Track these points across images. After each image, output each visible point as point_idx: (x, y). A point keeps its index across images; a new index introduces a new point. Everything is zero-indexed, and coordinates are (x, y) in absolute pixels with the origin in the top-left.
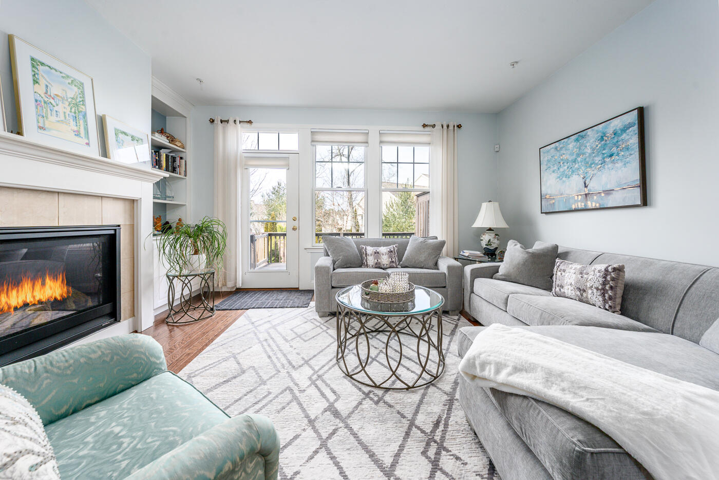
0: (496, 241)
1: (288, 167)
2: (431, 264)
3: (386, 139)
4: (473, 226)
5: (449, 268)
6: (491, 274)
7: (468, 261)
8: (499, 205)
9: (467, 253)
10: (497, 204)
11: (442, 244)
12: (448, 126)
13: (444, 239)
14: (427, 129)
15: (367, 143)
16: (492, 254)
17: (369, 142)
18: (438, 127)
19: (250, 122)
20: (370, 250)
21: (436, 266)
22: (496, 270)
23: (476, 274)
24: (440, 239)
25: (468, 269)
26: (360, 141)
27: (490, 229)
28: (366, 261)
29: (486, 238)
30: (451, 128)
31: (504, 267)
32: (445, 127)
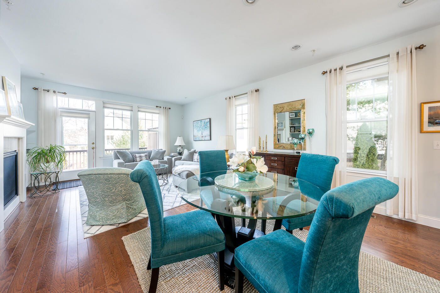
0: (182, 150)
1: (89, 118)
2: (161, 158)
3: (140, 110)
4: (175, 145)
5: (168, 159)
6: (180, 159)
7: (173, 156)
8: (183, 138)
9: (173, 154)
10: (182, 137)
11: (165, 151)
12: (166, 108)
13: (165, 150)
14: (158, 108)
15: (132, 110)
16: (180, 154)
17: (133, 110)
18: (162, 108)
19: (65, 93)
20: (137, 155)
21: (163, 159)
22: (181, 158)
23: (176, 160)
24: (163, 150)
25: (173, 159)
26: (128, 109)
27: (180, 146)
28: (136, 160)
29: (179, 149)
30: (167, 109)
31: (183, 157)
32: (165, 108)
